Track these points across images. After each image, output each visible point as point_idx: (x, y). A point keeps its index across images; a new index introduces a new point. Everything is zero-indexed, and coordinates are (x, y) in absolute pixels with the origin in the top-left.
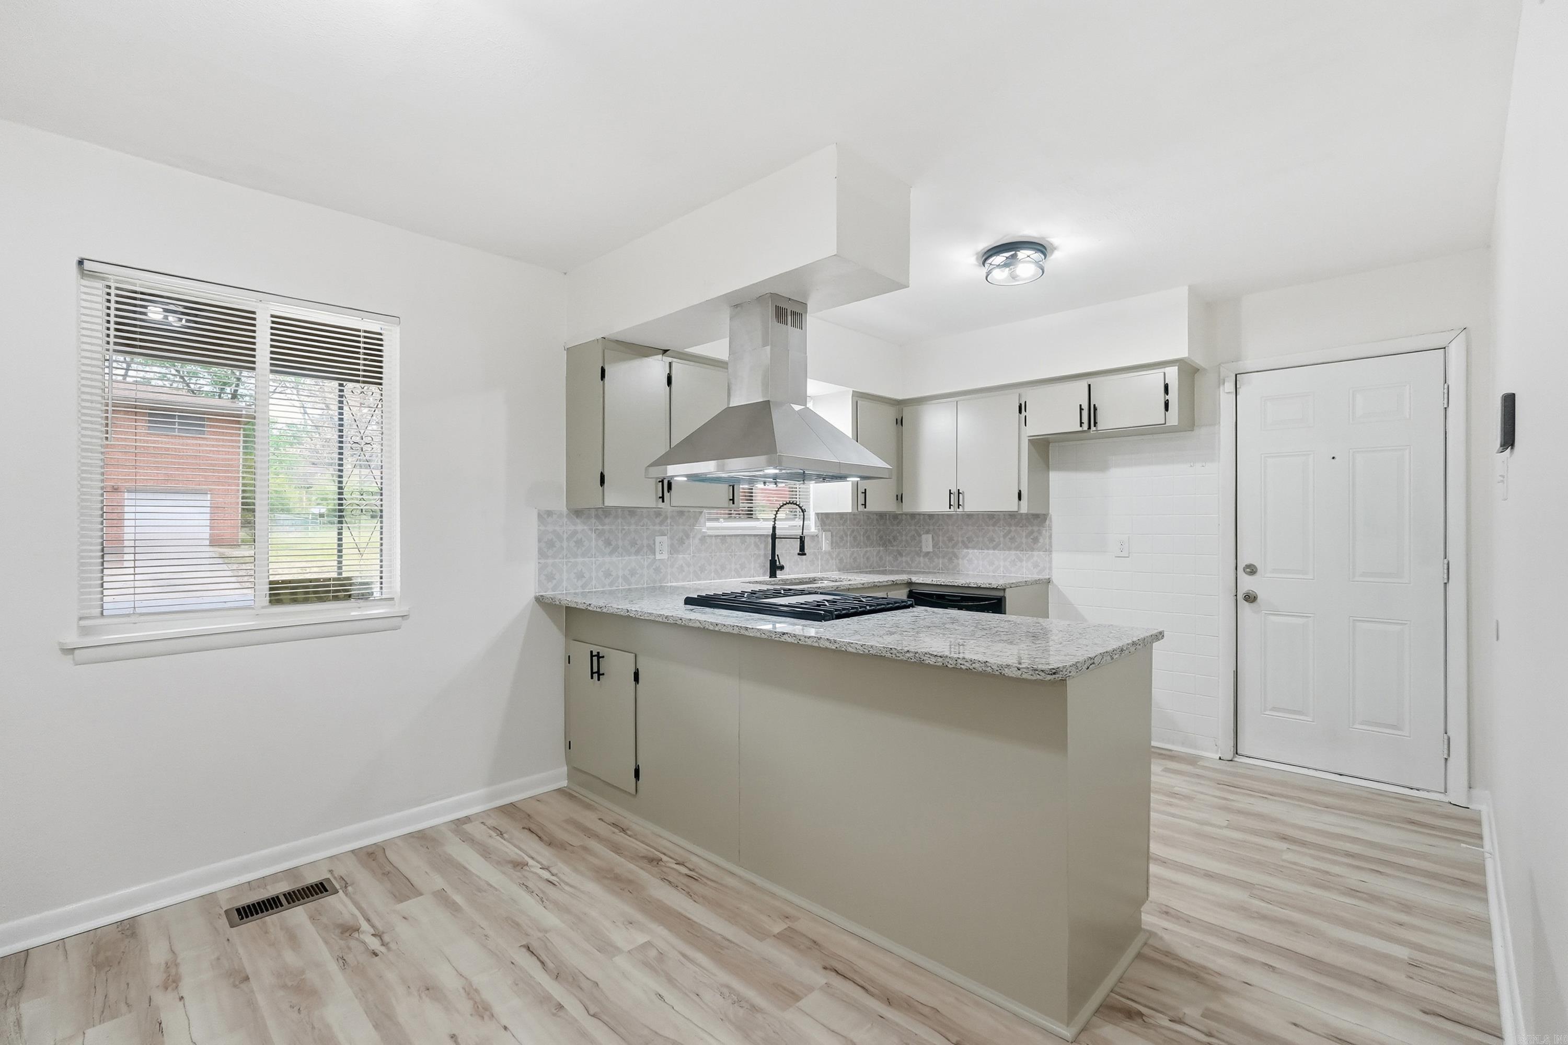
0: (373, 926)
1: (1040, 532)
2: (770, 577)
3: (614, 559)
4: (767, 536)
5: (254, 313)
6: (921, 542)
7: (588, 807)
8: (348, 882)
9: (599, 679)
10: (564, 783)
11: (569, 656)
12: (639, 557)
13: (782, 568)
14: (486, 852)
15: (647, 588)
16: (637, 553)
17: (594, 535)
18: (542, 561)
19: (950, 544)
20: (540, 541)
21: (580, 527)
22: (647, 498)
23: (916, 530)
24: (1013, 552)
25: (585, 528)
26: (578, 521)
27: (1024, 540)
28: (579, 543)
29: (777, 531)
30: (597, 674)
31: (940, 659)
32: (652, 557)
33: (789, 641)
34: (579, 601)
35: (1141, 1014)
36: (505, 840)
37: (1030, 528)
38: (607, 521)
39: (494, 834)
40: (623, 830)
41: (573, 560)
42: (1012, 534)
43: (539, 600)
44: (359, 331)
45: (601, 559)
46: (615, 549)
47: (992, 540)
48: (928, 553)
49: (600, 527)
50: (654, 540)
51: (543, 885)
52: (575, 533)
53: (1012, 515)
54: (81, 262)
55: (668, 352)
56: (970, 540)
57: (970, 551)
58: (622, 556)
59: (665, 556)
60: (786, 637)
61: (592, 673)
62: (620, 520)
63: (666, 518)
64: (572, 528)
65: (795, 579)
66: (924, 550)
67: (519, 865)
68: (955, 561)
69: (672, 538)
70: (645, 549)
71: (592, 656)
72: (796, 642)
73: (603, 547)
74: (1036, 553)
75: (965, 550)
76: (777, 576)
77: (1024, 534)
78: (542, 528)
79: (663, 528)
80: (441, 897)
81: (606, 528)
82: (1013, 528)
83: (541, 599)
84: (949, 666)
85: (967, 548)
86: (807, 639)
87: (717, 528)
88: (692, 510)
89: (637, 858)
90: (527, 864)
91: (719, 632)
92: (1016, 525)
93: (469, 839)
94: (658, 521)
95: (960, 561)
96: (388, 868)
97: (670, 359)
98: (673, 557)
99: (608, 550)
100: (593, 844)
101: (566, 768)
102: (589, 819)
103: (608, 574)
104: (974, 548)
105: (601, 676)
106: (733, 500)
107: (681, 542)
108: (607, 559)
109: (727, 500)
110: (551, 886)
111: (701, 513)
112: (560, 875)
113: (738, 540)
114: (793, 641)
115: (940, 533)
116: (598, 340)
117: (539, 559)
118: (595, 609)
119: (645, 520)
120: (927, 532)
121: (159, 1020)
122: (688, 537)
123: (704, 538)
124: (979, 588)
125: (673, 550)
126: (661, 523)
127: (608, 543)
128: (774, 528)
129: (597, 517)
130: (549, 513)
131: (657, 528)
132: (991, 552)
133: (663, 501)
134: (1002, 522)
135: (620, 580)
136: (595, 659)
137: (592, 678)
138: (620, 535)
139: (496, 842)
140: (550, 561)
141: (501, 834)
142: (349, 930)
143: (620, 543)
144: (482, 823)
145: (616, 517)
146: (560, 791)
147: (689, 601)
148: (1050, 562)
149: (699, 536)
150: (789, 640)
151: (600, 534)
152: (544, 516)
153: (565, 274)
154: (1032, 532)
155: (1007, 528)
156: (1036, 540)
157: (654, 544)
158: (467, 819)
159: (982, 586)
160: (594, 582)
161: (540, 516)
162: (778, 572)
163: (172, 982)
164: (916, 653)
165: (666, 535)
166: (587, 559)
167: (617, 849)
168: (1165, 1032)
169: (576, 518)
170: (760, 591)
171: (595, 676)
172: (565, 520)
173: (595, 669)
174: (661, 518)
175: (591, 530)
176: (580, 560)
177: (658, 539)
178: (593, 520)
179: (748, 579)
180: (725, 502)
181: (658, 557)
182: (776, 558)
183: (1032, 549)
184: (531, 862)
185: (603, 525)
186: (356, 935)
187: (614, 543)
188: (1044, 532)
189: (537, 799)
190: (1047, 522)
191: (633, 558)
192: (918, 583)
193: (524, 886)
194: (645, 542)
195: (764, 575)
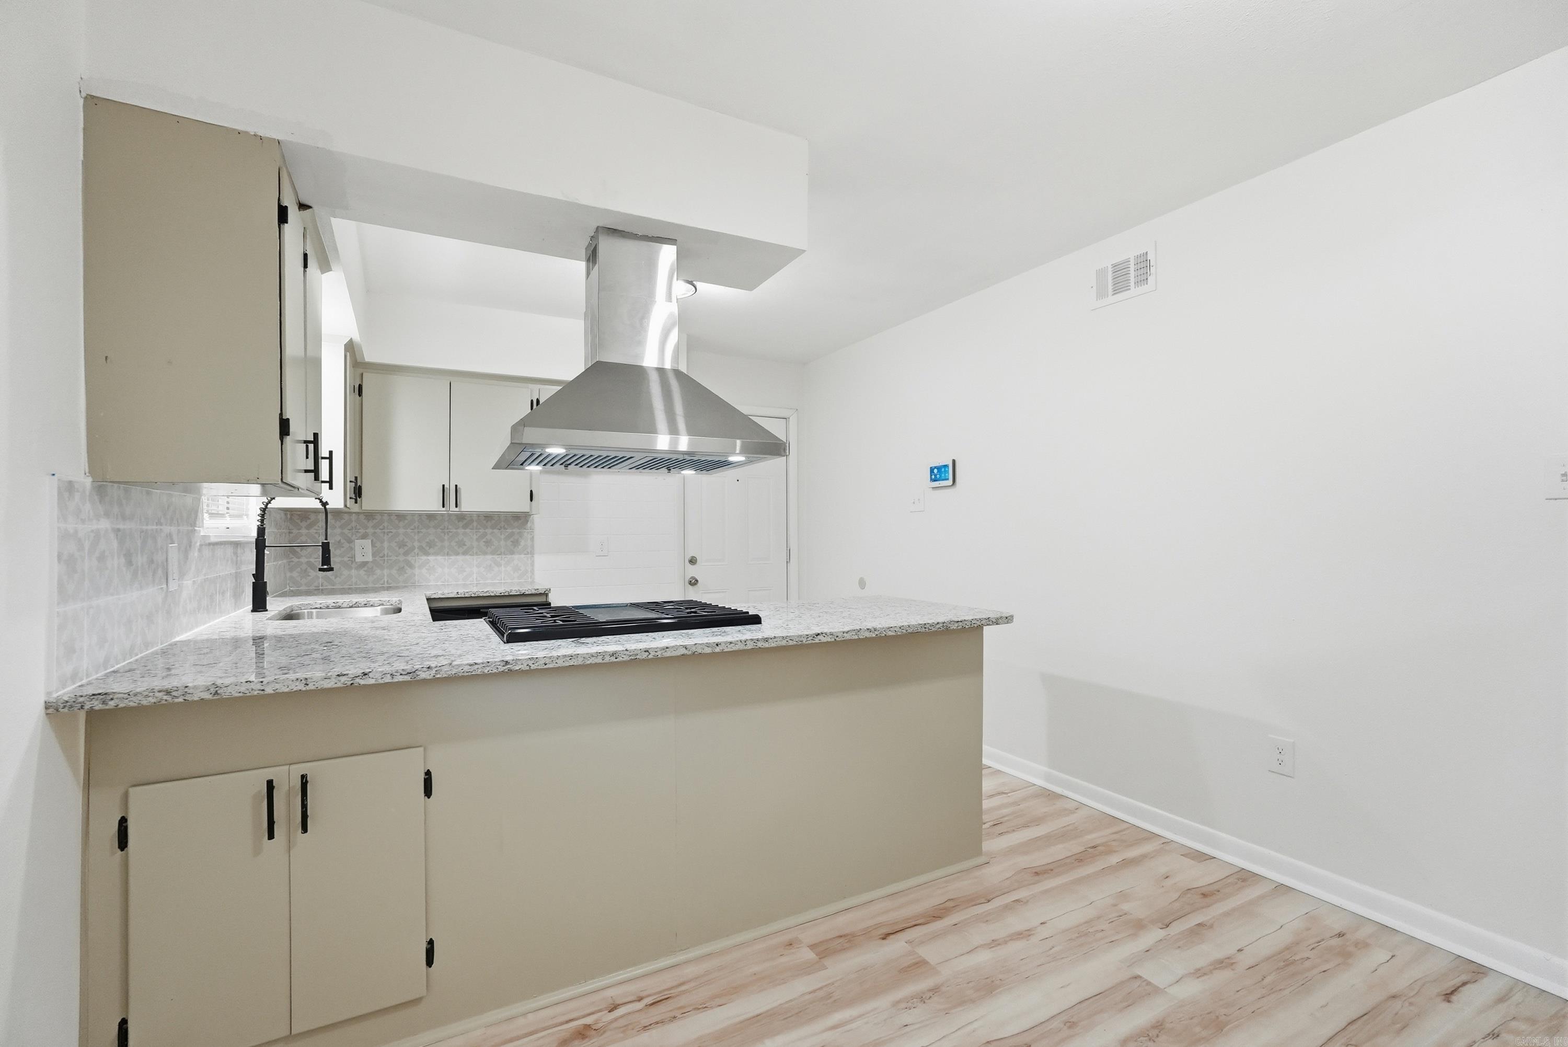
1: (521, 535)
6: (352, 549)
16: (154, 579)
17: (116, 544)
19: (402, 551)
20: (59, 558)
21: (103, 524)
23: (342, 534)
24: (489, 557)
25: (108, 524)
26: (101, 509)
27: (502, 543)
28: (102, 561)
33: (825, 641)
37: (509, 531)
41: (95, 603)
42: (489, 537)
45: (122, 597)
47: (461, 544)
48: (364, 564)
49: (122, 526)
50: (167, 552)
52: (98, 537)
56: (431, 545)
57: (431, 558)
58: (141, 587)
59: (175, 584)
62: (139, 512)
63: (175, 508)
64: (95, 526)
66: (359, 559)
68: (409, 571)
69: (179, 548)
70: (160, 572)
72: (833, 640)
74: (516, 557)
75: (424, 558)
77: (475, 537)
79: (173, 527)
81: (127, 526)
82: (489, 531)
85: (427, 554)
87: (212, 526)
92: (493, 527)
95: (417, 571)
98: (180, 585)
99: (128, 577)
104: (436, 554)
107: (186, 556)
108: (127, 596)
114: (829, 640)
115: (386, 537)
119: (160, 512)
120: (364, 537)
125: (180, 572)
127: (129, 561)
129: (119, 501)
131: (169, 528)
132: (460, 558)
134: (475, 524)
143: (140, 560)
145: (136, 504)
148: (533, 565)
149: (199, 544)
150: (824, 639)
151: (121, 539)
154: (512, 534)
155: (482, 531)
156: (516, 543)
157: (167, 560)
161: (60, 496)
165: (175, 543)
166: (108, 598)
174: (172, 509)
175: (114, 530)
177: (170, 549)
183: (512, 553)
185: (125, 520)
187: (134, 560)
188: (525, 534)
190: (529, 524)
194: (160, 558)
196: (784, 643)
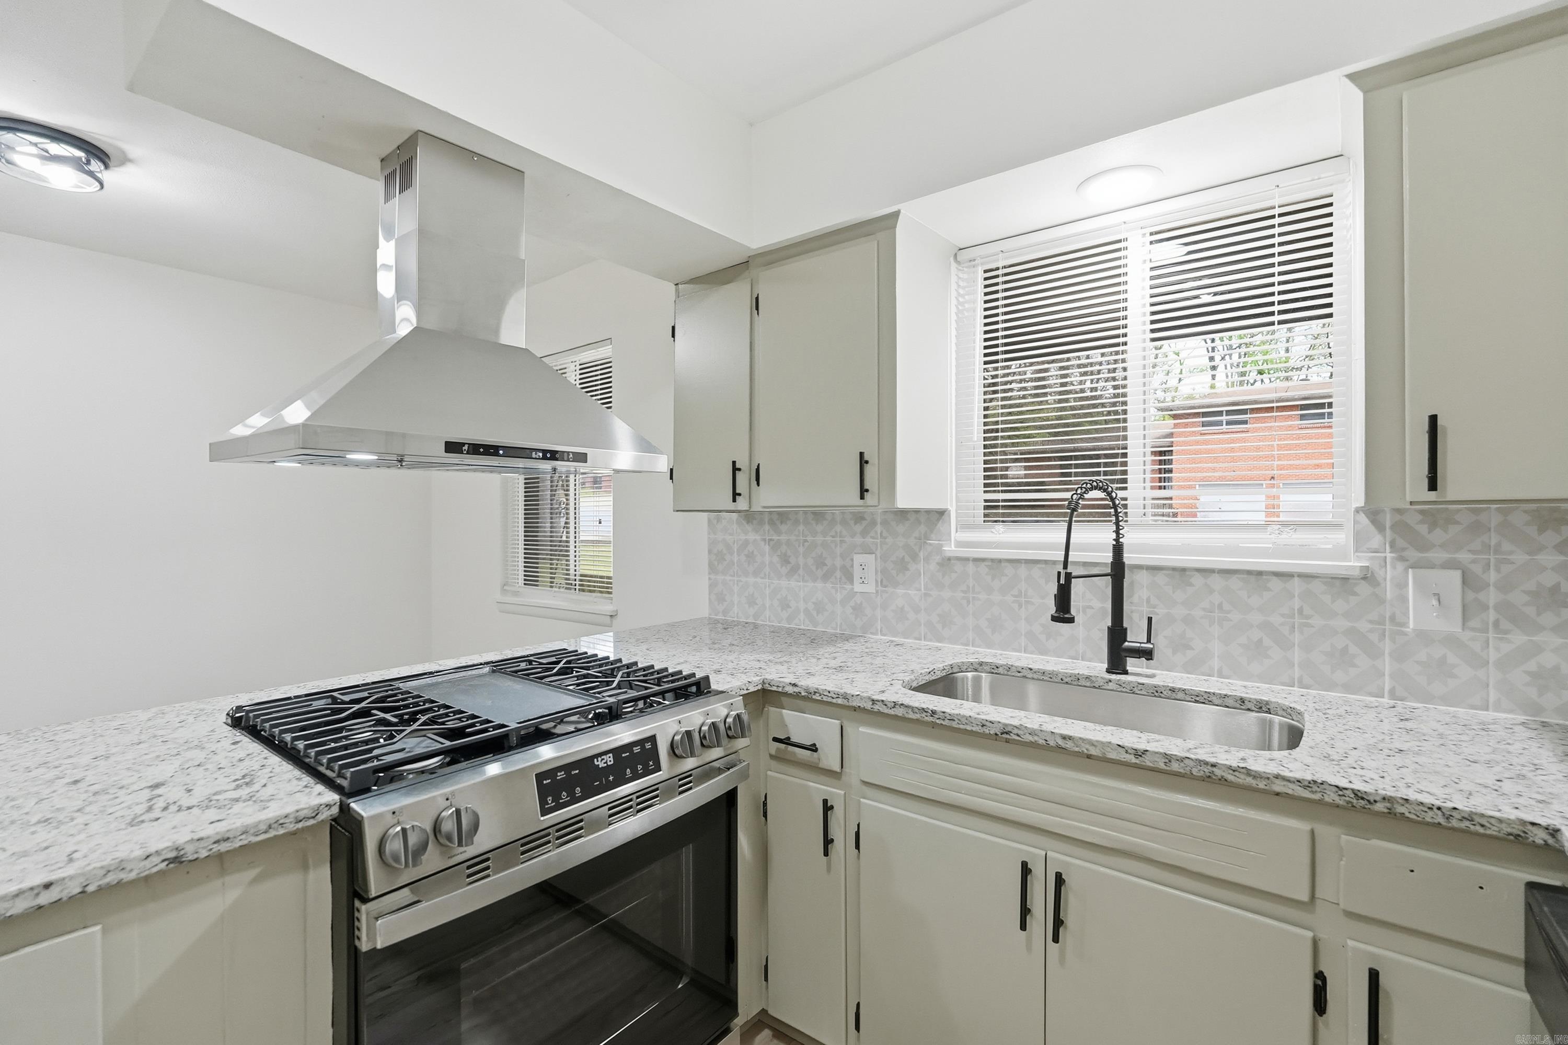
3: (793, 583)
12: (829, 585)
15: (842, 634)
16: (826, 577)
17: (767, 548)
18: (712, 576)
20: (710, 551)
21: (752, 536)
25: (758, 537)
26: (749, 528)
28: (750, 557)
32: (848, 587)
38: (784, 528)
41: (742, 580)
45: (776, 582)
46: (794, 571)
49: (775, 538)
50: (852, 560)
52: (746, 543)
58: (804, 581)
59: (868, 587)
62: (801, 527)
63: (873, 524)
64: (743, 537)
69: (881, 559)
70: (838, 574)
73: (779, 566)
78: (712, 536)
79: (869, 540)
81: (784, 538)
94: (857, 529)
98: (884, 591)
99: (784, 570)
103: (785, 605)
107: (902, 566)
108: (784, 583)
117: (709, 573)
119: (838, 528)
122: (916, 557)
123: (947, 563)
125: (886, 578)
126: (864, 534)
127: (785, 560)
129: (772, 523)
130: (719, 518)
131: (858, 540)
135: (801, 616)
138: (801, 550)
140: (720, 577)
143: (801, 561)
145: (797, 522)
149: (938, 557)
151: (775, 546)
152: (714, 521)
157: (852, 566)
160: (766, 613)
165: (871, 553)
169: (745, 523)
172: (735, 526)
174: (864, 524)
175: (764, 540)
177: (858, 559)
178: (767, 527)
181: (858, 587)
185: (779, 533)
187: (793, 560)
191: (819, 585)
194: (838, 562)
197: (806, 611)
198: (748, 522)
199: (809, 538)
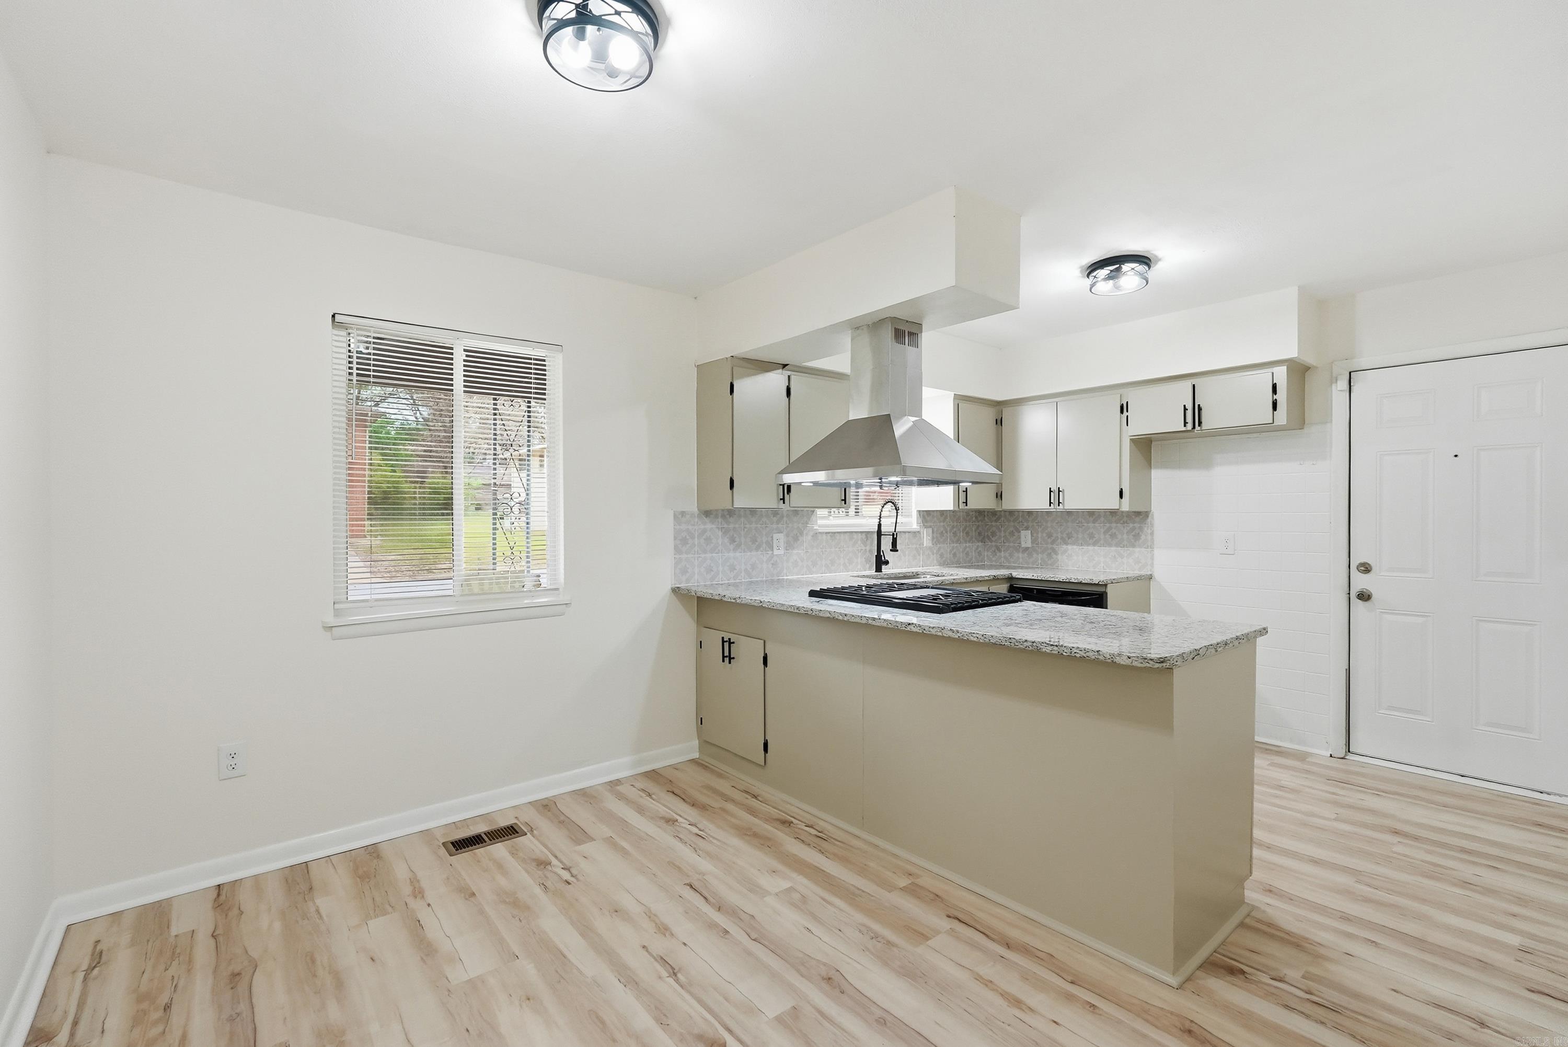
0: (561, 862)
1: (1141, 529)
2: (876, 572)
3: (738, 554)
4: (872, 532)
5: (452, 349)
6: (1019, 538)
7: (720, 776)
8: (533, 827)
9: (730, 663)
10: (696, 755)
11: (701, 642)
12: (759, 553)
13: (887, 563)
14: (641, 810)
15: (766, 581)
16: (757, 549)
17: (720, 533)
18: (677, 556)
19: (1049, 540)
20: (675, 538)
21: (709, 526)
22: (770, 500)
23: (1014, 526)
24: (1113, 548)
25: (713, 526)
26: (707, 520)
27: (1125, 536)
28: (708, 540)
29: (882, 528)
30: (728, 657)
31: (1055, 648)
32: (770, 552)
33: (914, 631)
34: (707, 592)
35: (1243, 972)
36: (654, 800)
37: (1131, 525)
38: (731, 520)
39: (644, 795)
40: (755, 797)
41: (703, 556)
42: (1114, 531)
43: (676, 591)
44: (530, 359)
45: (726, 554)
46: (739, 545)
47: (1091, 536)
48: (1027, 549)
49: (725, 526)
50: (772, 537)
51: (695, 839)
52: (705, 531)
53: (1113, 513)
54: (333, 316)
55: (786, 367)
56: (1070, 536)
57: (1070, 547)
58: (744, 552)
59: (782, 552)
60: (912, 627)
61: (724, 657)
62: (742, 519)
63: (783, 517)
64: (702, 527)
65: (899, 573)
66: (1023, 545)
67: (671, 821)
68: (1054, 556)
69: (787, 535)
70: (764, 545)
71: (723, 642)
72: (921, 632)
73: (728, 544)
74: (1137, 550)
75: (1065, 546)
76: (883, 571)
77: (1125, 531)
78: (678, 527)
79: (780, 526)
80: (610, 841)
81: (731, 526)
82: (1114, 525)
83: (677, 590)
84: (1064, 654)
85: (1067, 544)
86: (931, 629)
87: (828, 526)
88: (806, 509)
89: (770, 820)
90: (677, 820)
91: (848, 622)
92: (1117, 522)
93: (621, 797)
94: (775, 519)
95: (1059, 557)
96: (562, 818)
97: (789, 373)
98: (788, 553)
99: (732, 547)
100: (730, 807)
101: (697, 742)
102: (723, 786)
103: (732, 568)
104: (1073, 544)
105: (732, 660)
106: (845, 500)
107: (796, 539)
108: (731, 554)
109: (840, 500)
110: (701, 840)
111: (813, 511)
112: (707, 830)
113: (847, 536)
114: (918, 631)
115: (1040, 530)
116: (727, 358)
117: (674, 555)
118: (729, 600)
119: (764, 519)
120: (1027, 528)
121: (417, 919)
122: (801, 534)
123: (816, 534)
124: (1081, 583)
125: (789, 546)
126: (778, 523)
127: (733, 540)
128: (880, 525)
129: (723, 516)
130: (683, 514)
131: (775, 527)
132: (1091, 548)
133: (784, 503)
134: (1102, 519)
135: (743, 574)
136: (726, 645)
137: (723, 661)
138: (742, 533)
139: (646, 801)
140: (684, 556)
141: (650, 795)
142: (543, 864)
143: (743, 540)
144: (632, 785)
145: (740, 516)
146: (693, 761)
147: (813, 594)
148: (1152, 559)
149: (811, 533)
150: (914, 630)
151: (725, 532)
152: (680, 516)
153: (696, 298)
154: (1133, 529)
155: (1108, 525)
156: (1137, 537)
157: (772, 541)
158: (618, 782)
159: (1084, 582)
160: (721, 575)
161: (675, 516)
162: (883, 567)
163: (418, 893)
164: (1033, 642)
165: (782, 533)
166: (714, 555)
167: (752, 812)
168: (1266, 987)
170: (875, 585)
171: (727, 660)
172: (696, 520)
173: (726, 653)
174: (778, 516)
175: (718, 528)
176: (709, 555)
177: (776, 536)
178: (720, 520)
179: (855, 573)
180: (837, 501)
181: (776, 552)
182: (882, 554)
183: (1134, 546)
184: (680, 819)
185: (728, 523)
186: (549, 867)
187: (737, 539)
188: (1146, 529)
189: (675, 767)
190: (1149, 520)
191: (754, 553)
192: (1017, 578)
193: (678, 838)
194: (764, 539)
195: (870, 569)
196: (885, 625)
197: (746, 570)
198: (706, 517)
199: (748, 526)
